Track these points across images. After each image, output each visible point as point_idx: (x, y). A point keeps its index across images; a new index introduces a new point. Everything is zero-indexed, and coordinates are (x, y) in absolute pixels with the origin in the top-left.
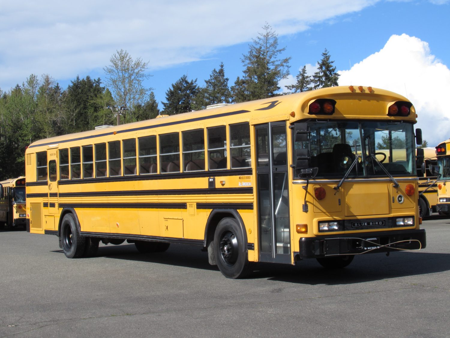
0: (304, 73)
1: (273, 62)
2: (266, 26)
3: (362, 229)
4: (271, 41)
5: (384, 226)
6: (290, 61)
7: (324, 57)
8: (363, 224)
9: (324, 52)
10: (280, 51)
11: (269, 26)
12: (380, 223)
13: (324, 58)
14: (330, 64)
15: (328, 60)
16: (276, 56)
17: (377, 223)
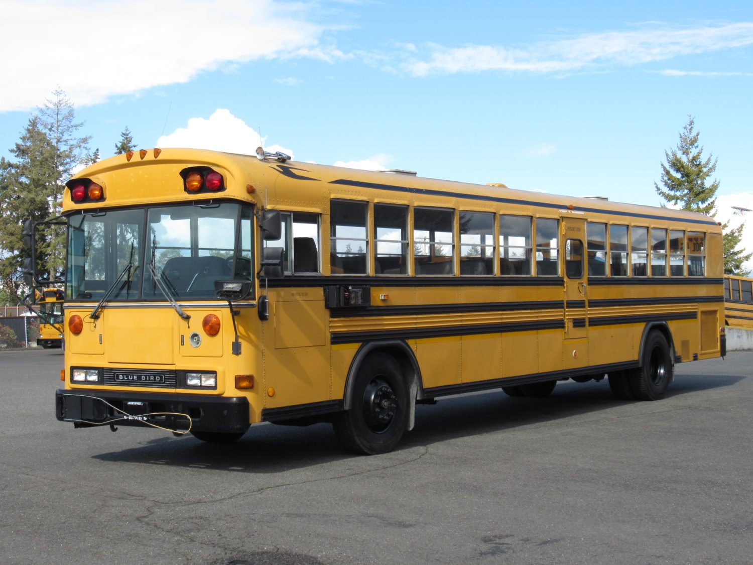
0: (97, 158)
1: (66, 141)
2: (58, 91)
3: (128, 385)
4: (65, 112)
5: (162, 384)
6: (90, 141)
7: (123, 138)
8: (131, 377)
9: (124, 132)
10: (76, 126)
11: (62, 90)
12: (158, 378)
13: (124, 140)
14: (132, 149)
15: (129, 143)
16: (71, 133)
17: (152, 378)
